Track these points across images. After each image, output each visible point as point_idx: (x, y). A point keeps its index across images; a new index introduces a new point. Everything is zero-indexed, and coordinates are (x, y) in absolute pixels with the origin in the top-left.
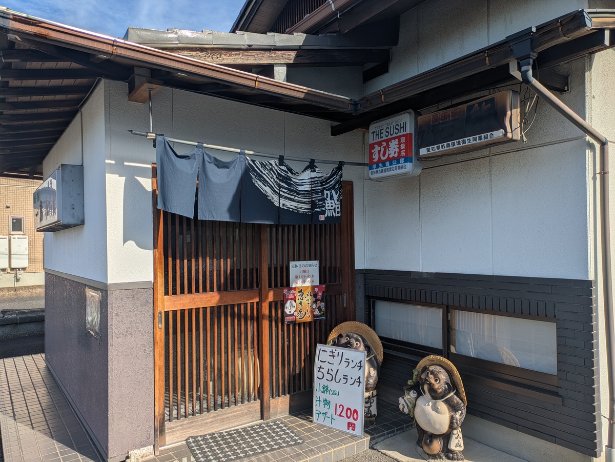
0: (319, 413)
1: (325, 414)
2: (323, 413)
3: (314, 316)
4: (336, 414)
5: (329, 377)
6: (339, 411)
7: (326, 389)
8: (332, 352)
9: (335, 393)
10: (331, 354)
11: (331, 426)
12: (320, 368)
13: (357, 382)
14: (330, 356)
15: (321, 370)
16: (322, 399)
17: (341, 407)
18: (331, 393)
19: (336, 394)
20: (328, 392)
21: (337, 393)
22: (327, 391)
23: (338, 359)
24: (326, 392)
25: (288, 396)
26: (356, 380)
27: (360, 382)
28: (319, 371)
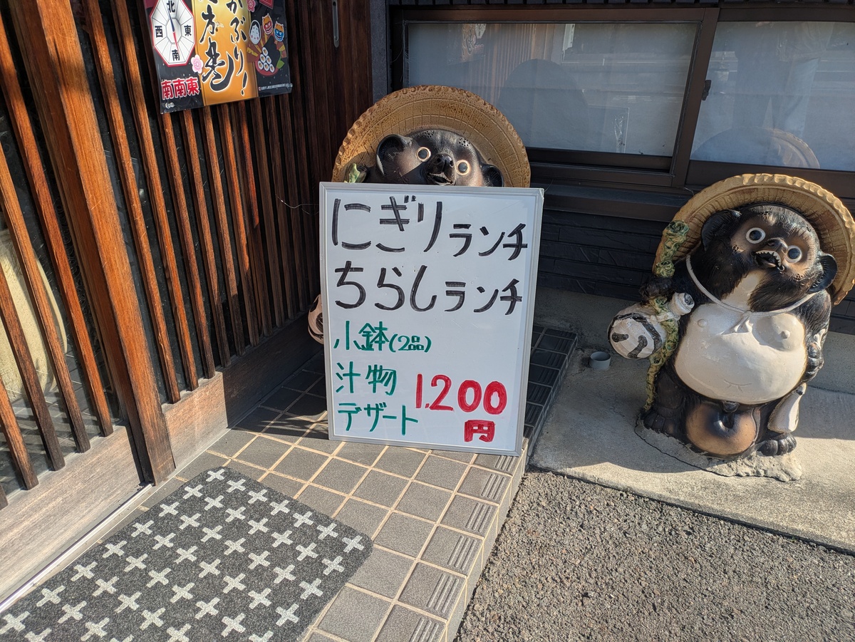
0: (352, 408)
1: (377, 409)
2: (368, 409)
3: (261, 78)
4: (419, 405)
5: (390, 297)
6: (430, 394)
7: (375, 337)
8: (394, 207)
9: (413, 344)
10: (390, 214)
11: (403, 439)
12: (348, 268)
13: (502, 298)
14: (382, 221)
15: (351, 276)
16: (361, 369)
17: (441, 383)
18: (397, 345)
19: (417, 347)
20: (386, 346)
21: (424, 342)
22: (380, 343)
23: (419, 231)
24: (375, 346)
25: (218, 376)
26: (501, 294)
27: (514, 298)
28: (341, 283)
